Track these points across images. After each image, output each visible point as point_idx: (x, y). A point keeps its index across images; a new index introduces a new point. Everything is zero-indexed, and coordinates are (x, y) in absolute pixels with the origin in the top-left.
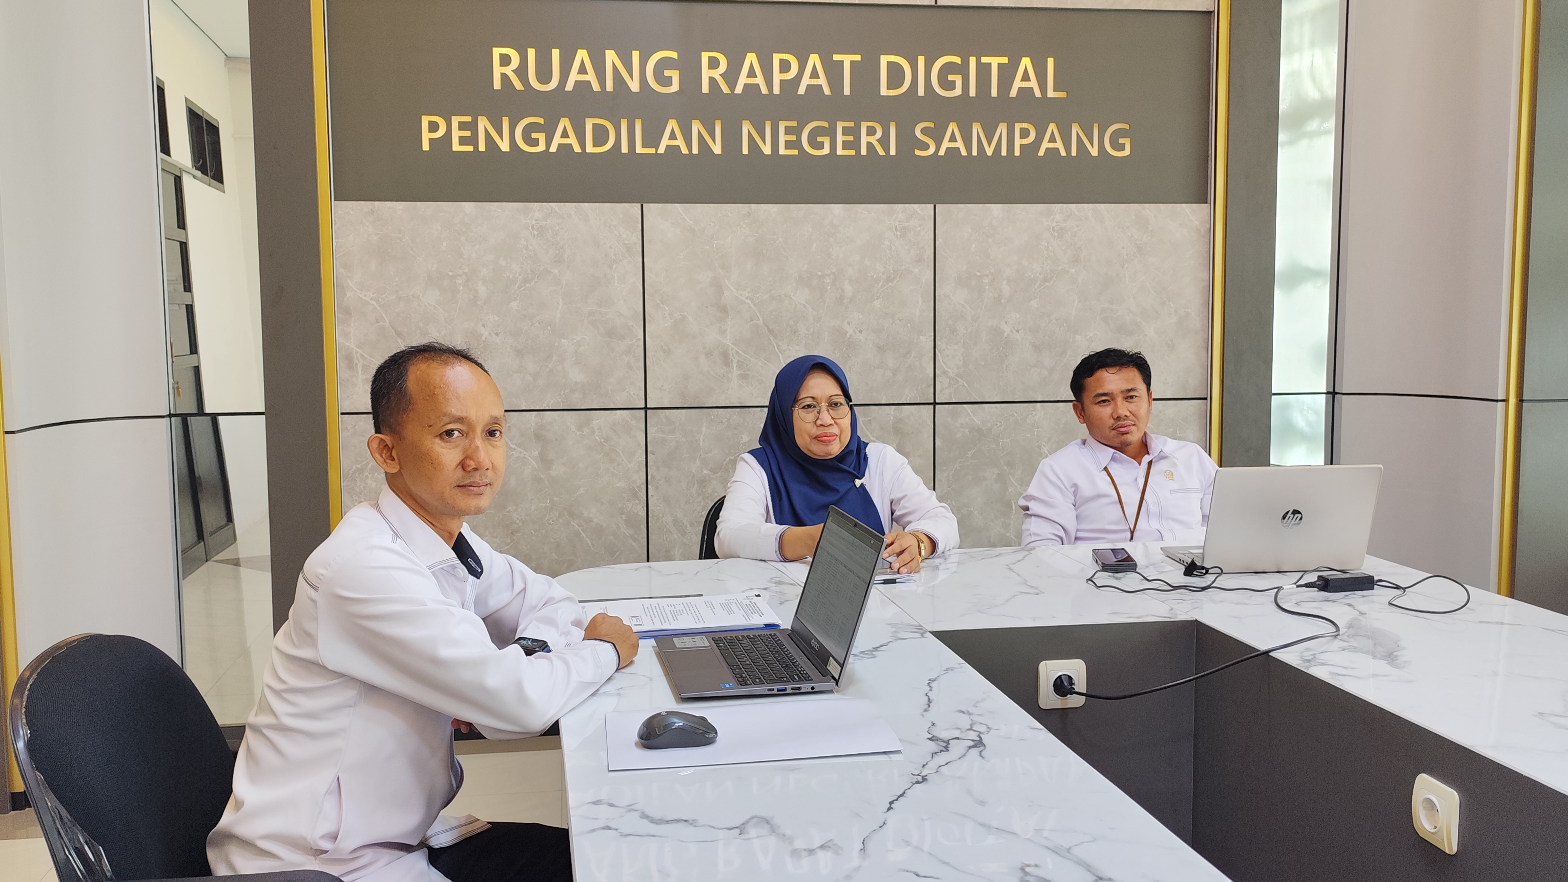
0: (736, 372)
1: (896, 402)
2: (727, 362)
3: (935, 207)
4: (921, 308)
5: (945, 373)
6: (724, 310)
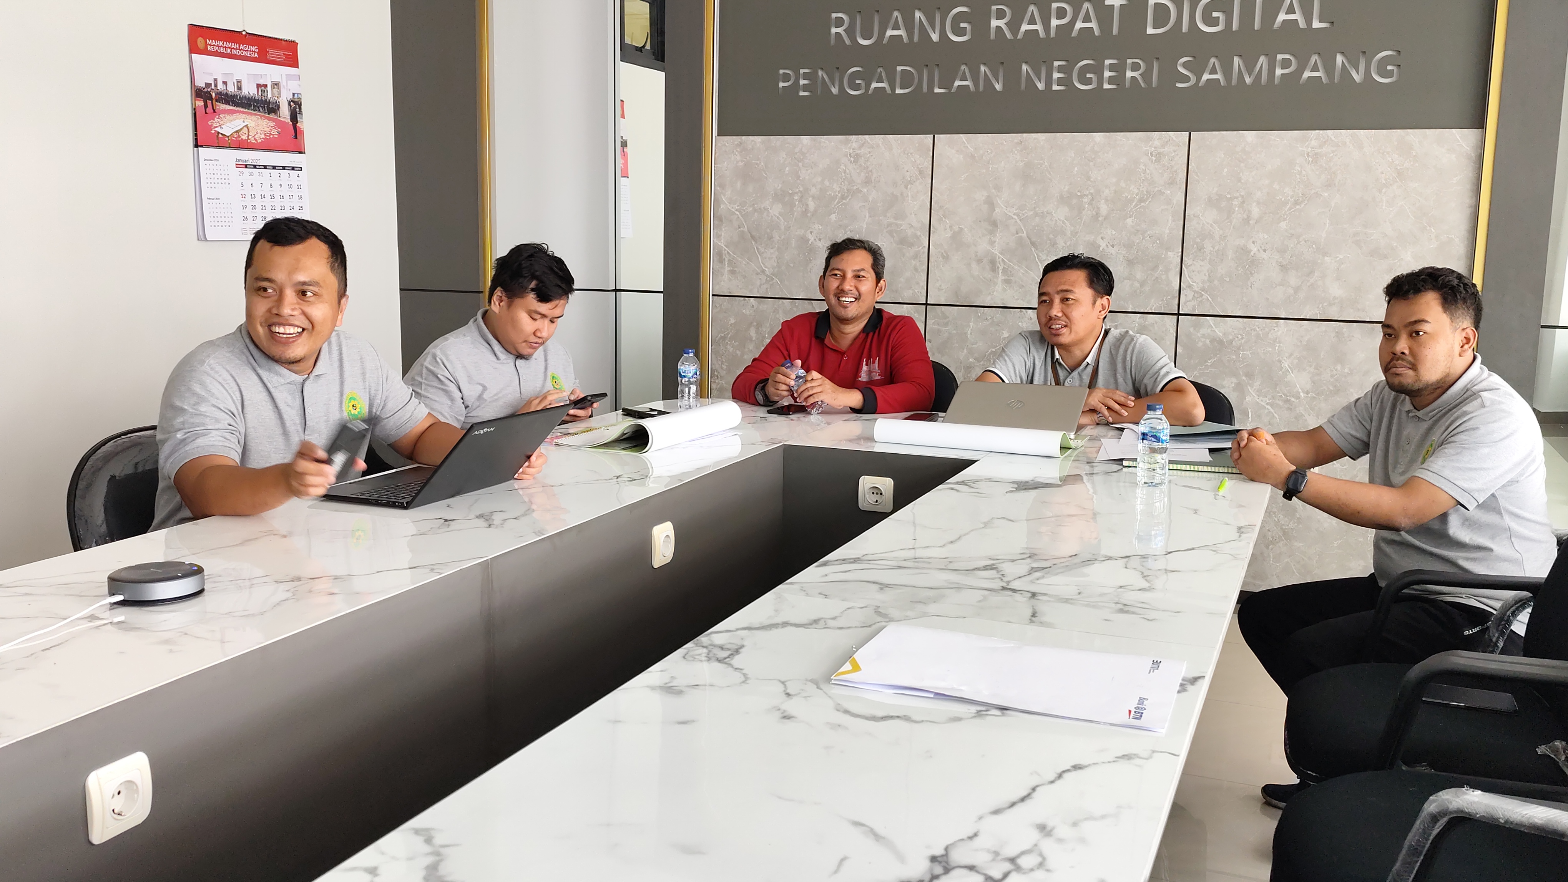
0: (1001, 277)
1: (1142, 311)
2: (994, 269)
4: (1170, 227)
5: (1190, 286)
6: (994, 224)
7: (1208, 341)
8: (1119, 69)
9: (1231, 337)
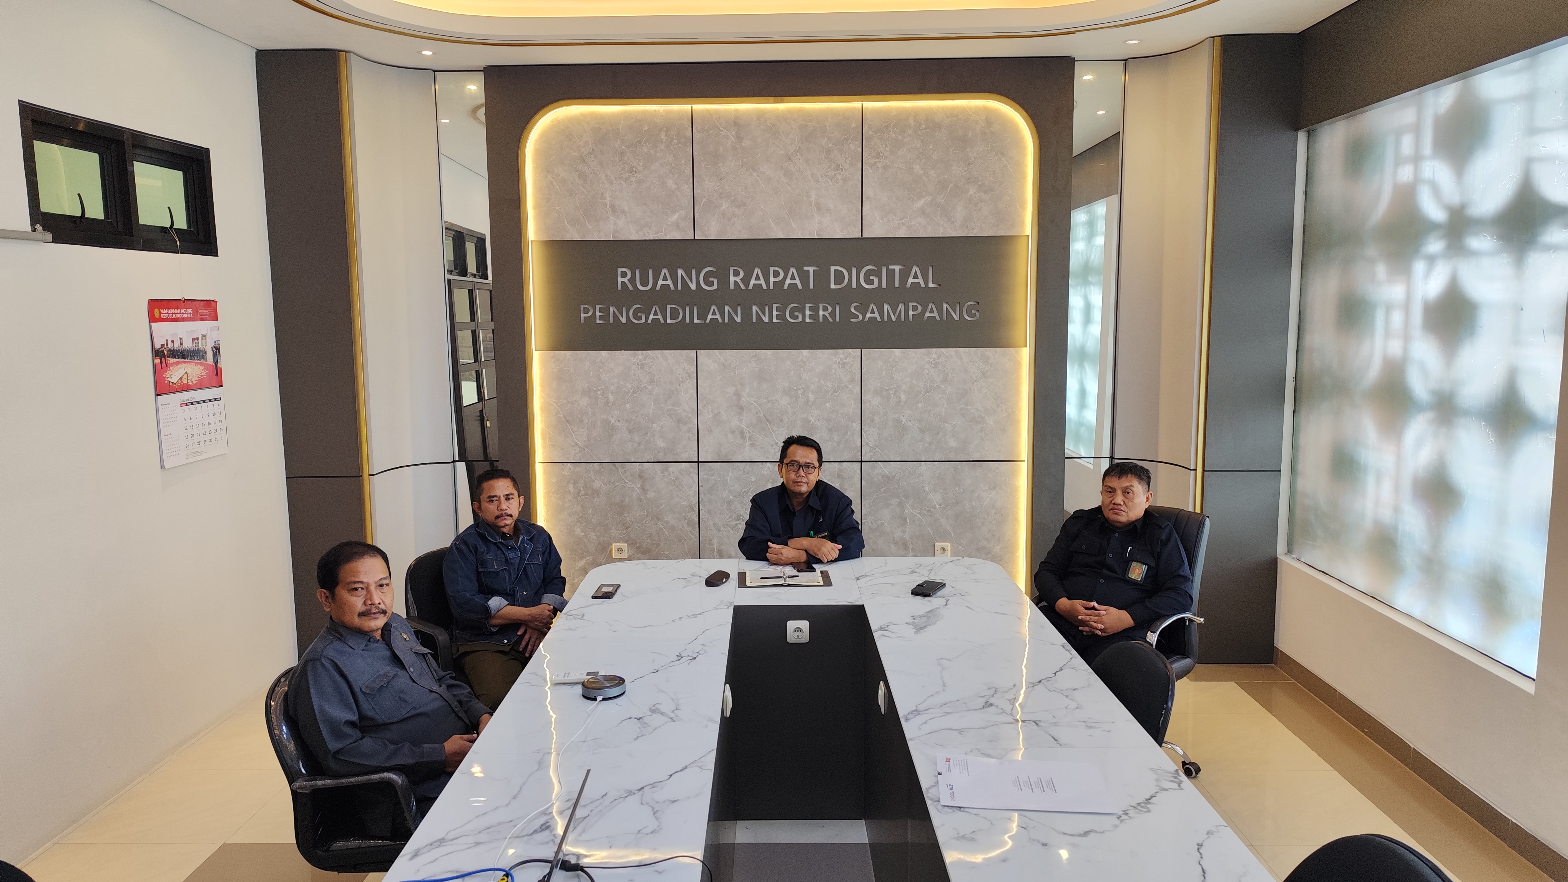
0: (748, 443)
1: (839, 460)
2: (743, 437)
3: (861, 351)
4: (853, 408)
5: (867, 444)
6: (741, 408)
7: (880, 477)
8: (814, 310)
9: (894, 474)
